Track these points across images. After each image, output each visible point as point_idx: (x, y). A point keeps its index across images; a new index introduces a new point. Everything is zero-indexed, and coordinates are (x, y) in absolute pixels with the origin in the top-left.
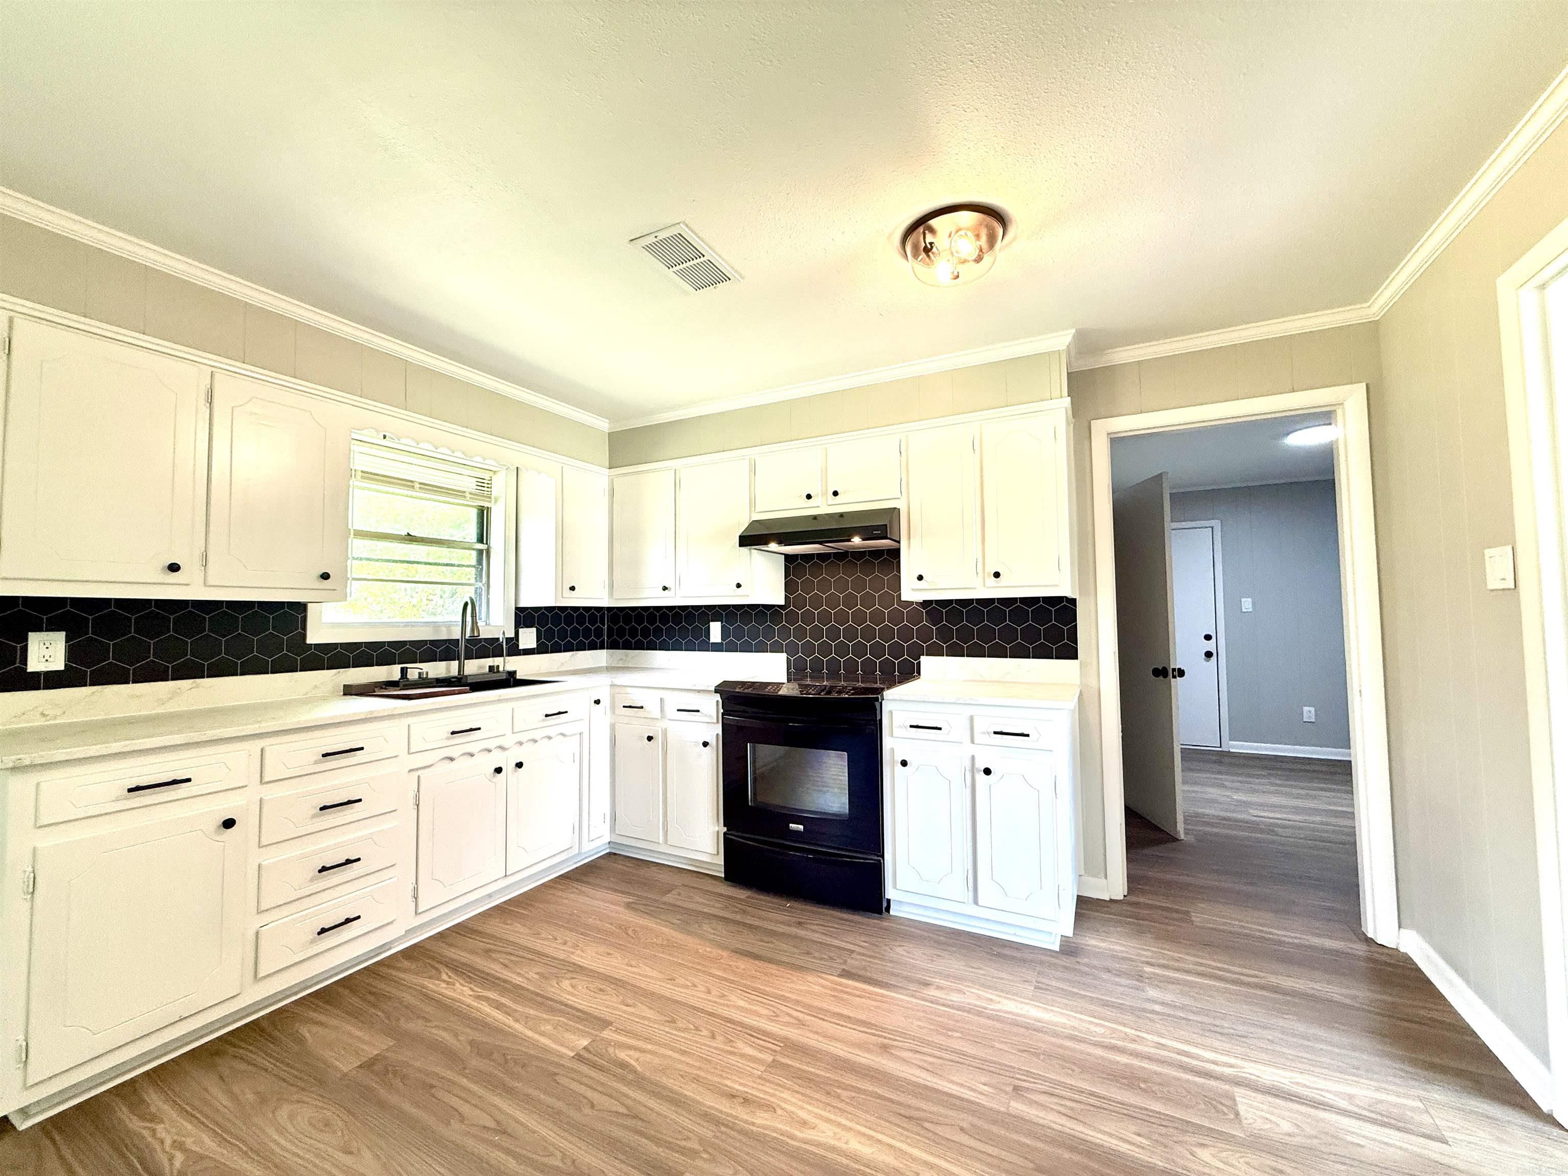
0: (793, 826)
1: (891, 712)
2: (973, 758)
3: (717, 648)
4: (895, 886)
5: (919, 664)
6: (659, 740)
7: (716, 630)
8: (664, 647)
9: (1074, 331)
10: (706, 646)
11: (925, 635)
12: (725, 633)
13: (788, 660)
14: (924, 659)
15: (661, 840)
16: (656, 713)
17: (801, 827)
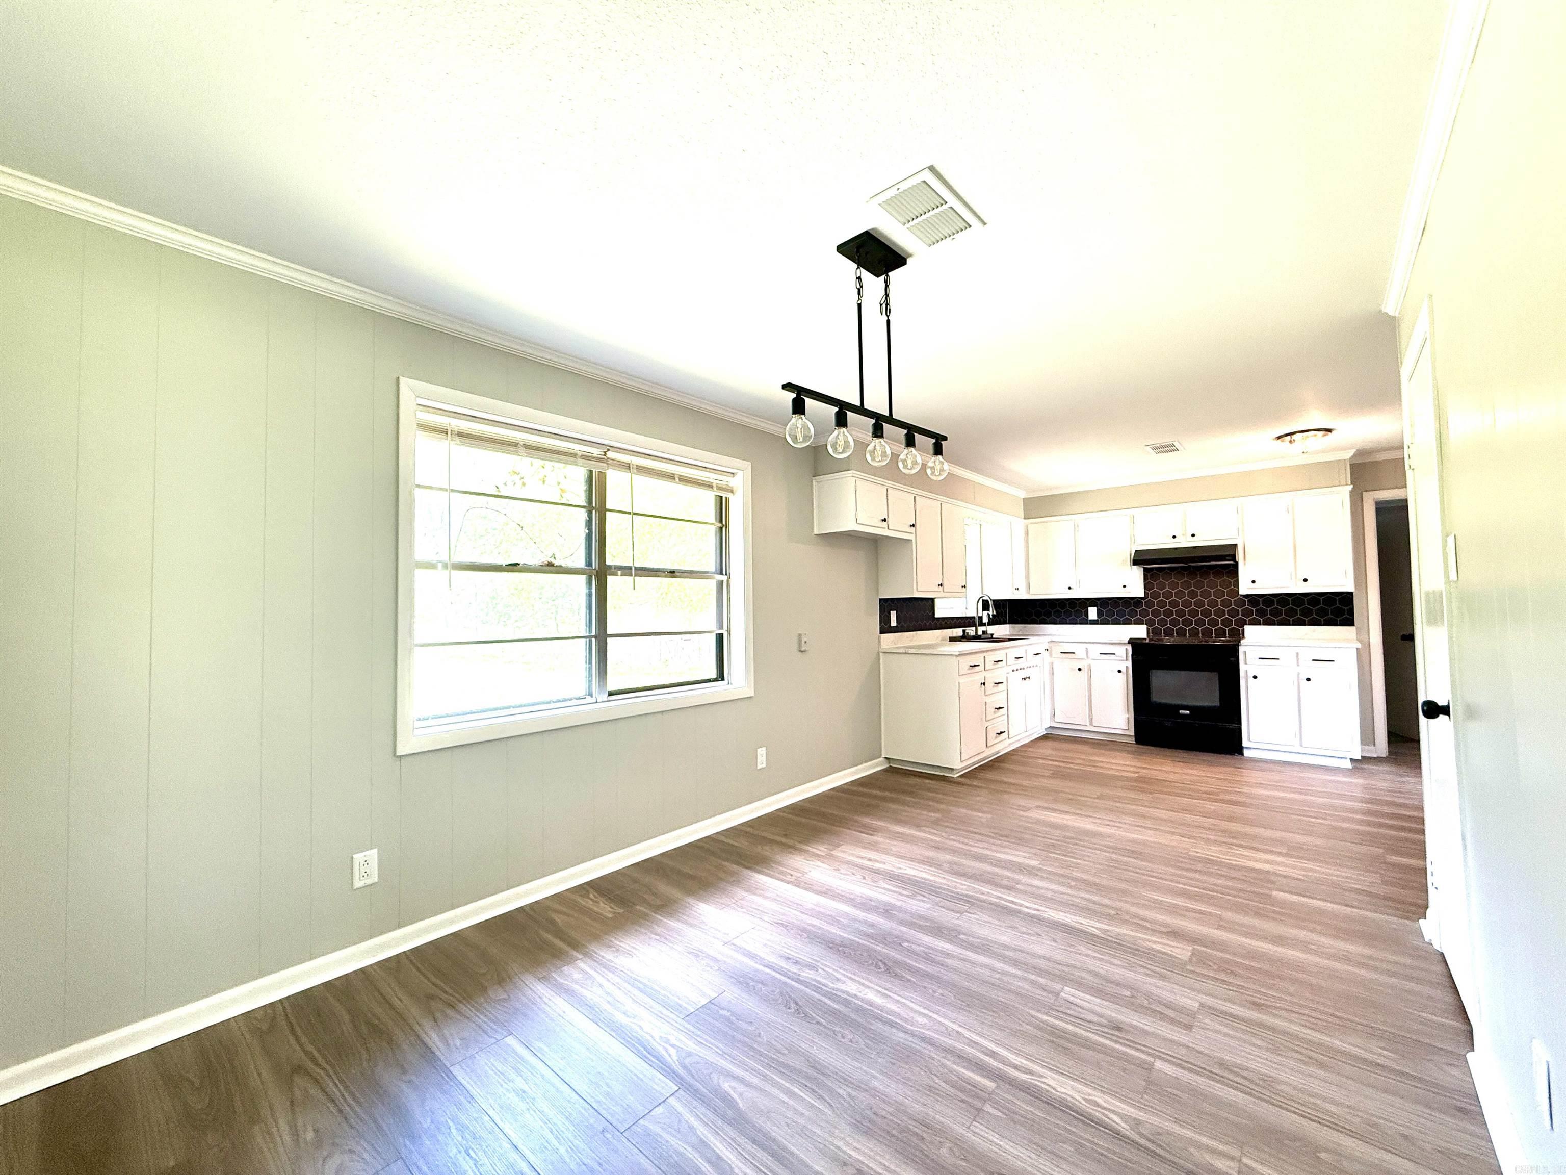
0: (1182, 712)
1: (1245, 652)
2: (1299, 674)
3: (1094, 622)
4: (1249, 740)
5: (1243, 631)
6: (1085, 670)
7: (1093, 613)
8: (1054, 623)
9: (1355, 450)
10: (1086, 621)
11: (1247, 613)
12: (1099, 614)
13: (1148, 629)
14: (1246, 627)
15: (1088, 724)
16: (1084, 656)
17: (1188, 712)
